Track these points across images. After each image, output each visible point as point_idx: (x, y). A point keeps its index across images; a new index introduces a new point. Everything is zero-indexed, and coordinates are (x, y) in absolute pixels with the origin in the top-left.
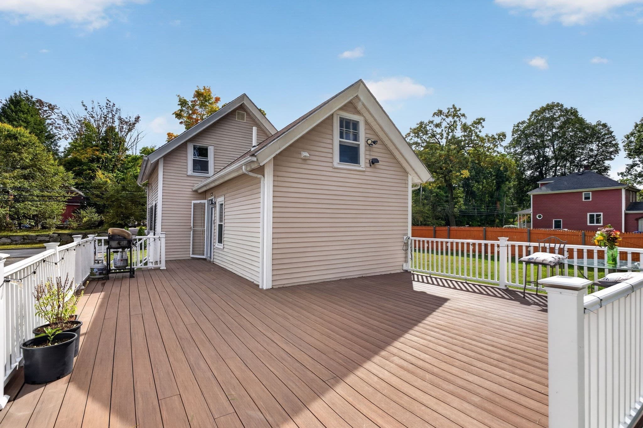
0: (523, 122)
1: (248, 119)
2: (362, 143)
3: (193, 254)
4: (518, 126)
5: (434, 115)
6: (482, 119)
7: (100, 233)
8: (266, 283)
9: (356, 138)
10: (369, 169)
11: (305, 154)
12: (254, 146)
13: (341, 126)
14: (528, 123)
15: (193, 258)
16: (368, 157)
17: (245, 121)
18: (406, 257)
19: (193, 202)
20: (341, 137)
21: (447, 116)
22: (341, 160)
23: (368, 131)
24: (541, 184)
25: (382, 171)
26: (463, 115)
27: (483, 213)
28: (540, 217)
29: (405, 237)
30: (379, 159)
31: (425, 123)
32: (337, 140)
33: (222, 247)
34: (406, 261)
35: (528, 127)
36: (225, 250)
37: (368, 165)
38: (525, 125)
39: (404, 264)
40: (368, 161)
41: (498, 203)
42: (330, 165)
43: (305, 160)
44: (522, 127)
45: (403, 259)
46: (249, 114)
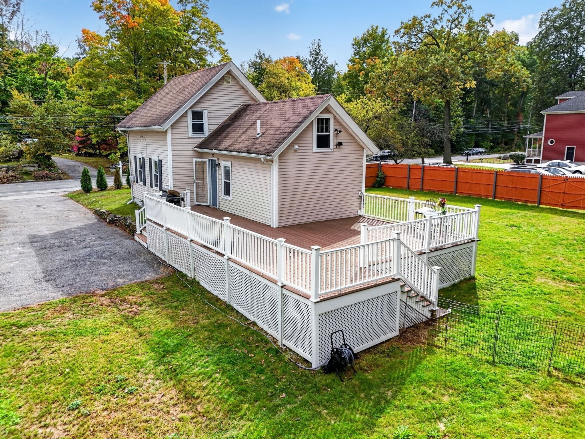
0: (555, 10)
1: (233, 82)
2: (331, 132)
3: (197, 202)
4: (547, 15)
5: (432, 5)
6: (492, 16)
7: (25, 166)
8: (275, 224)
9: (327, 130)
10: (335, 150)
11: (296, 147)
12: (259, 134)
13: (318, 123)
14: (562, 11)
15: (197, 205)
16: (335, 141)
17: (231, 84)
18: (361, 206)
19: (195, 159)
20: (318, 131)
21: (449, 7)
22: (318, 147)
23: (336, 124)
24: (560, 100)
25: (346, 150)
26: (470, 8)
27: (499, 130)
28: (552, 142)
29: (360, 193)
30: (342, 141)
31: (419, 18)
32: (315, 133)
33: (231, 199)
34: (360, 209)
35: (559, 17)
36: (233, 201)
37: (335, 147)
38: (556, 13)
39: (359, 211)
40: (335, 144)
41: (522, 114)
42: (311, 151)
43: (296, 151)
44: (553, 15)
45: (359, 208)
46: (235, 78)
